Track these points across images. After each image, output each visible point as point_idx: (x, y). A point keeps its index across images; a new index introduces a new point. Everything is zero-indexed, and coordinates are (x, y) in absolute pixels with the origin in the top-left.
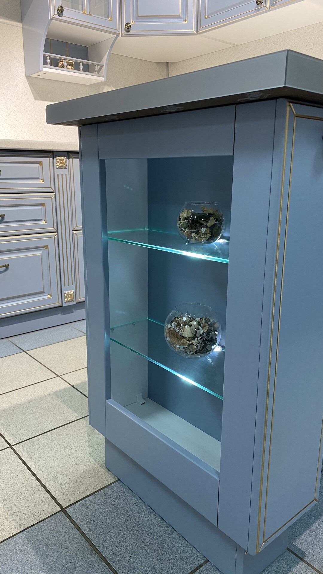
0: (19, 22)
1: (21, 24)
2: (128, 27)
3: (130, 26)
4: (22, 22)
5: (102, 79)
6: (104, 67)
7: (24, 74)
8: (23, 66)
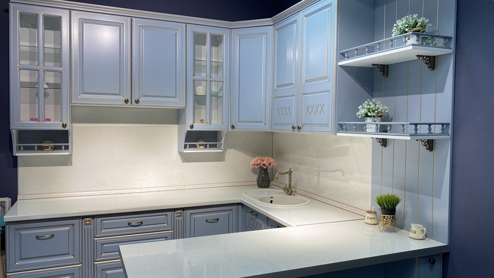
0: (176, 124)
1: (177, 125)
2: (233, 127)
3: (234, 126)
4: (178, 124)
5: (221, 151)
6: (222, 144)
7: (177, 150)
8: (177, 146)
